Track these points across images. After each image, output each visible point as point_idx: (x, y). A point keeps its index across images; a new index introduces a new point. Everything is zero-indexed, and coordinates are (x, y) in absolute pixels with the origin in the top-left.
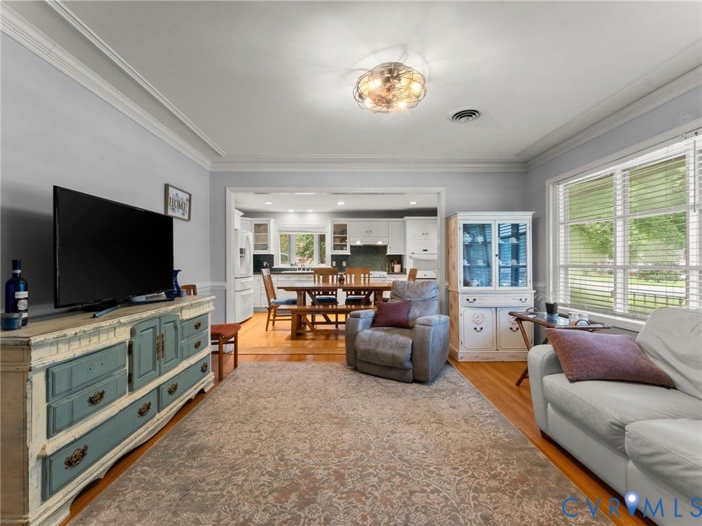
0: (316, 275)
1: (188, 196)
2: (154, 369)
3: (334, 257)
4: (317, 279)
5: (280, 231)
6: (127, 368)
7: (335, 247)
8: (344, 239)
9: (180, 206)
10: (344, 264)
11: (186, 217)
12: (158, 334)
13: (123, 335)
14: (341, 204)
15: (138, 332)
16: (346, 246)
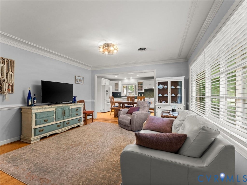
0: (128, 99)
1: (83, 78)
2: (62, 118)
3: (139, 93)
4: (128, 100)
5: (123, 85)
6: (54, 116)
7: (139, 90)
8: (142, 87)
9: (80, 81)
10: (143, 95)
11: (82, 83)
12: (63, 110)
13: (54, 109)
14: (138, 76)
15: (57, 109)
16: (142, 89)
